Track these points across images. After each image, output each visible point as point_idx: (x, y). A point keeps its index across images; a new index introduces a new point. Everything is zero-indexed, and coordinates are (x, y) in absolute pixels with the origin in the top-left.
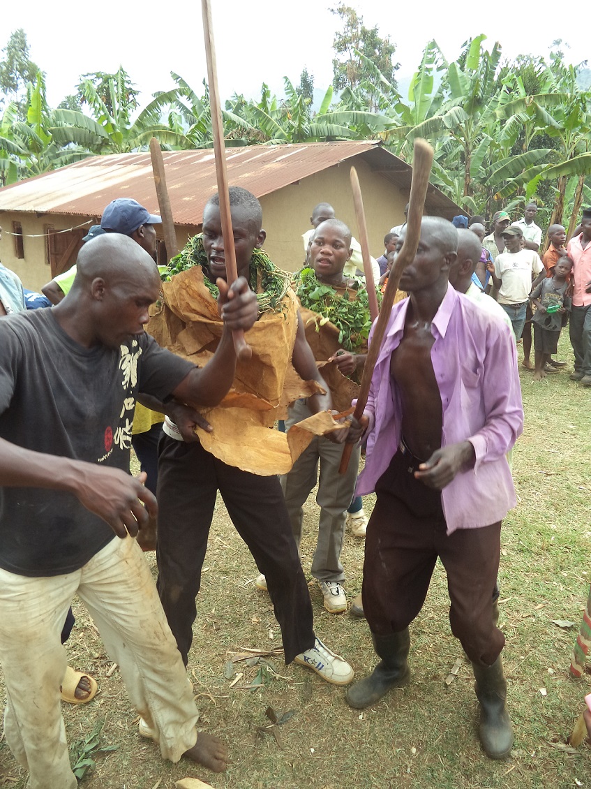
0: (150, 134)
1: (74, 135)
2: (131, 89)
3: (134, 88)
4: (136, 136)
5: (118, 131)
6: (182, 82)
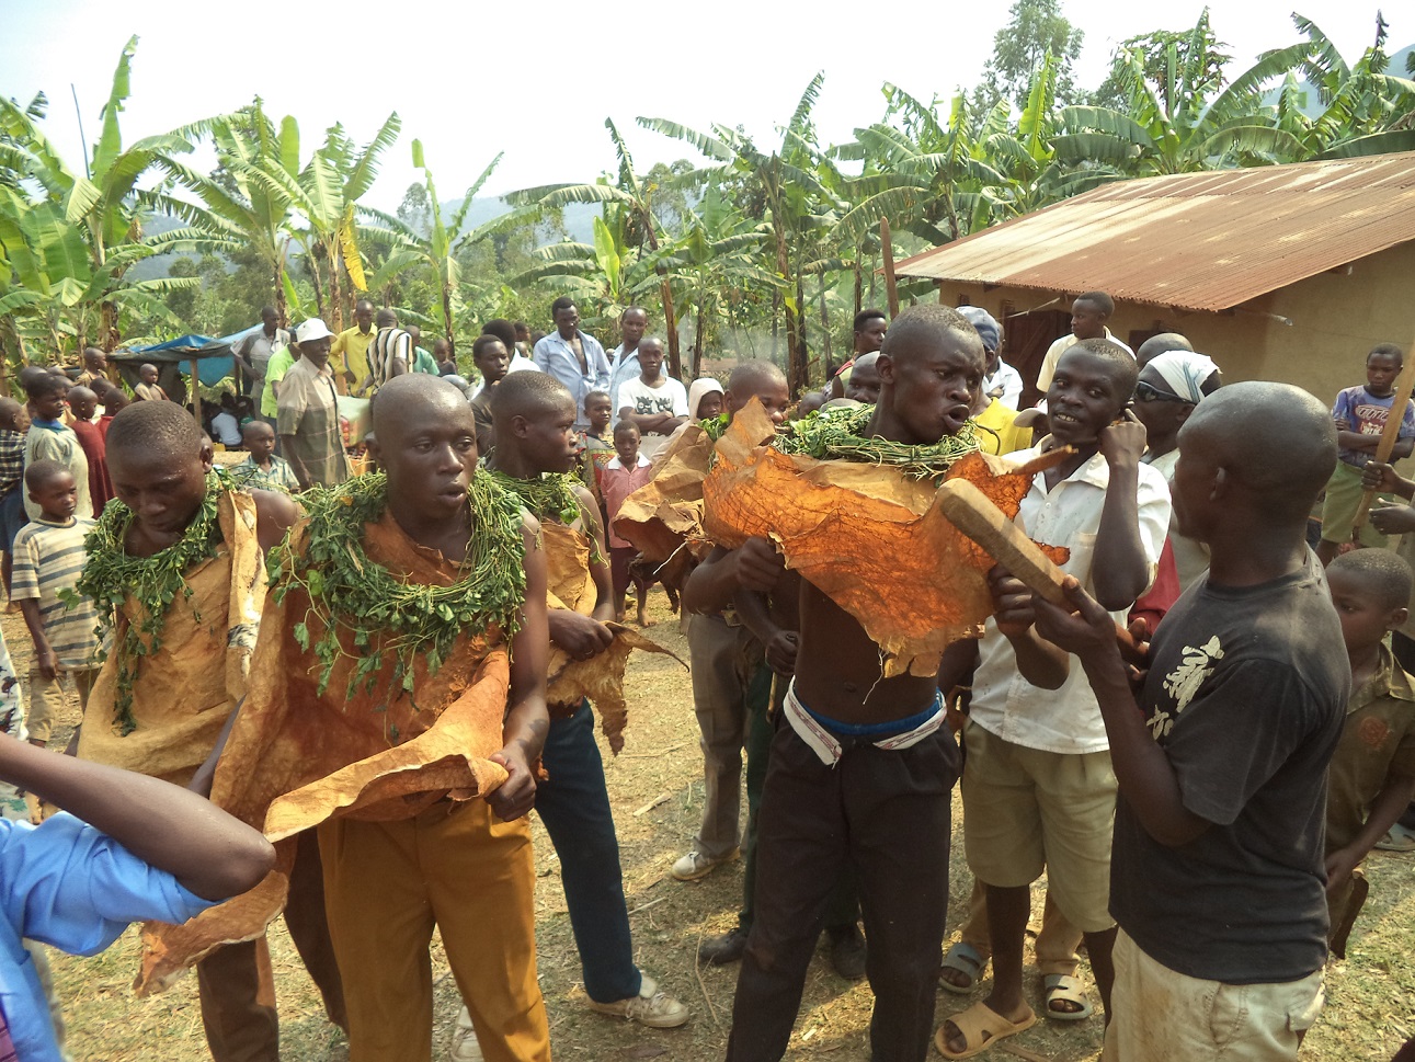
0: (1228, 134)
1: (1091, 146)
2: (1213, 54)
3: (1221, 51)
4: (1204, 140)
5: (1172, 132)
6: (1315, 31)
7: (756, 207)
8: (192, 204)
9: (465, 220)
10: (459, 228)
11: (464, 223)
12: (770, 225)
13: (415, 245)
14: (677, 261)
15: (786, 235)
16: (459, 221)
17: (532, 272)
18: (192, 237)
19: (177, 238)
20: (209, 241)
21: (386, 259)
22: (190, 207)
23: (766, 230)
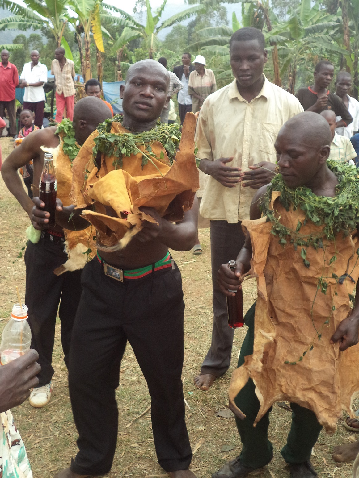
7: (332, 7)
8: (16, 2)
9: (163, 13)
10: (159, 18)
11: (162, 15)
12: (340, 18)
13: (135, 26)
14: (283, 38)
15: (350, 23)
16: (160, 13)
17: (199, 44)
18: (16, 21)
19: (9, 22)
20: (25, 23)
21: (120, 35)
22: (14, 4)
23: (338, 21)
